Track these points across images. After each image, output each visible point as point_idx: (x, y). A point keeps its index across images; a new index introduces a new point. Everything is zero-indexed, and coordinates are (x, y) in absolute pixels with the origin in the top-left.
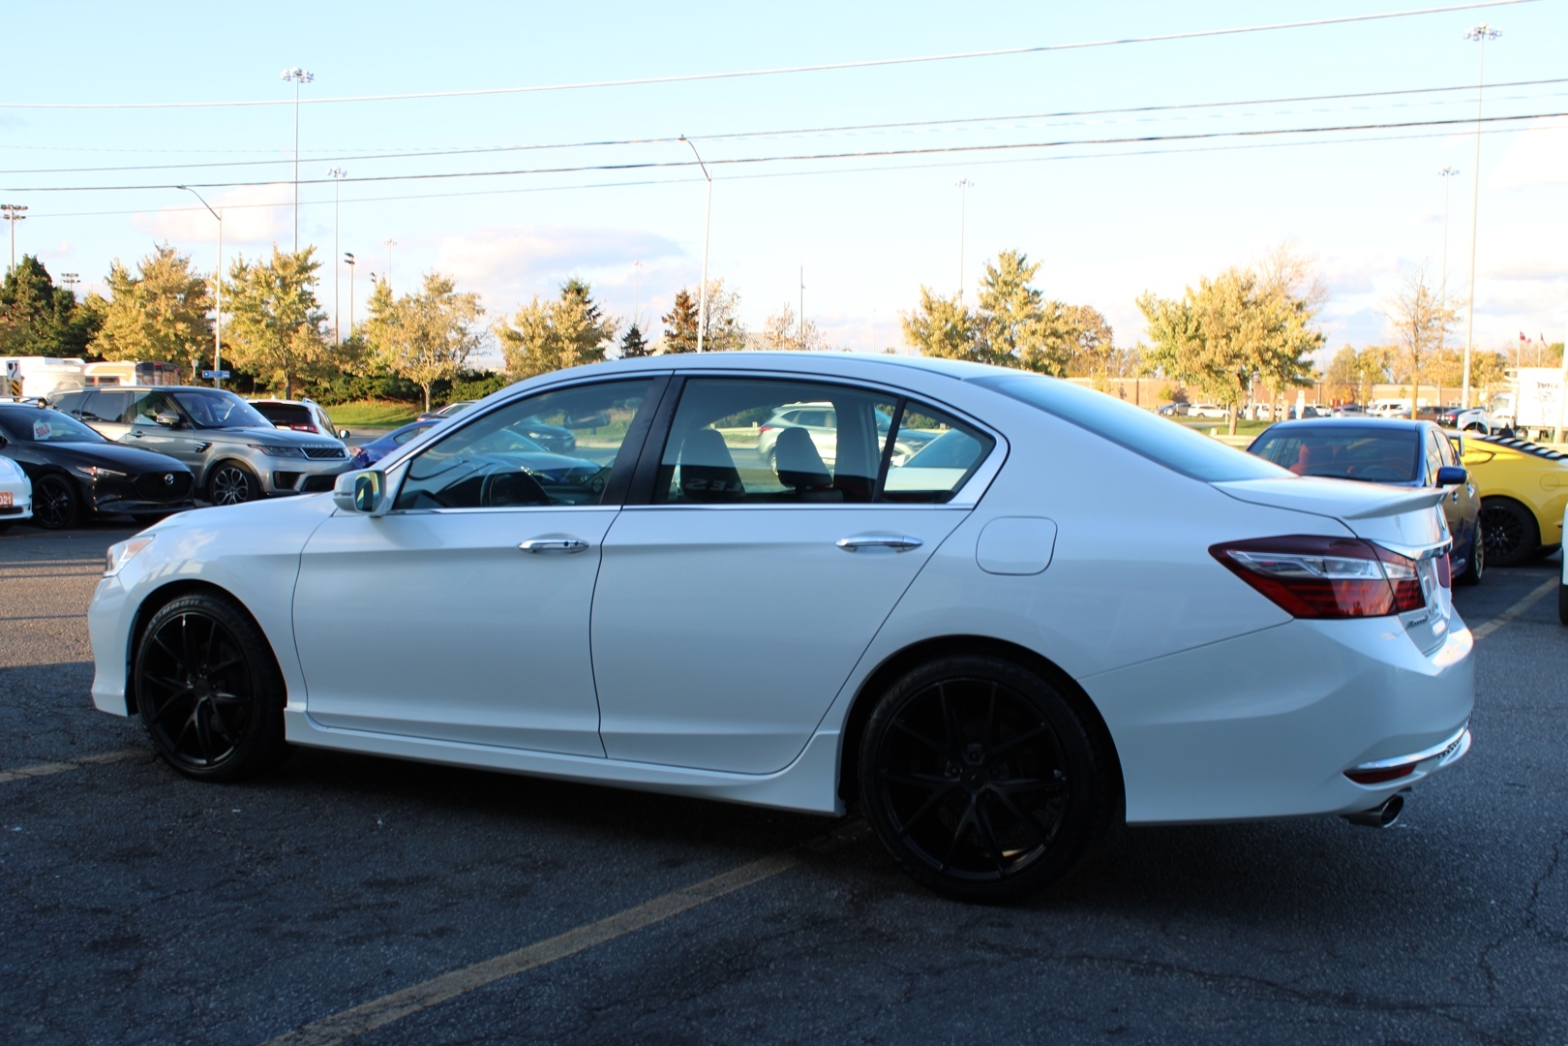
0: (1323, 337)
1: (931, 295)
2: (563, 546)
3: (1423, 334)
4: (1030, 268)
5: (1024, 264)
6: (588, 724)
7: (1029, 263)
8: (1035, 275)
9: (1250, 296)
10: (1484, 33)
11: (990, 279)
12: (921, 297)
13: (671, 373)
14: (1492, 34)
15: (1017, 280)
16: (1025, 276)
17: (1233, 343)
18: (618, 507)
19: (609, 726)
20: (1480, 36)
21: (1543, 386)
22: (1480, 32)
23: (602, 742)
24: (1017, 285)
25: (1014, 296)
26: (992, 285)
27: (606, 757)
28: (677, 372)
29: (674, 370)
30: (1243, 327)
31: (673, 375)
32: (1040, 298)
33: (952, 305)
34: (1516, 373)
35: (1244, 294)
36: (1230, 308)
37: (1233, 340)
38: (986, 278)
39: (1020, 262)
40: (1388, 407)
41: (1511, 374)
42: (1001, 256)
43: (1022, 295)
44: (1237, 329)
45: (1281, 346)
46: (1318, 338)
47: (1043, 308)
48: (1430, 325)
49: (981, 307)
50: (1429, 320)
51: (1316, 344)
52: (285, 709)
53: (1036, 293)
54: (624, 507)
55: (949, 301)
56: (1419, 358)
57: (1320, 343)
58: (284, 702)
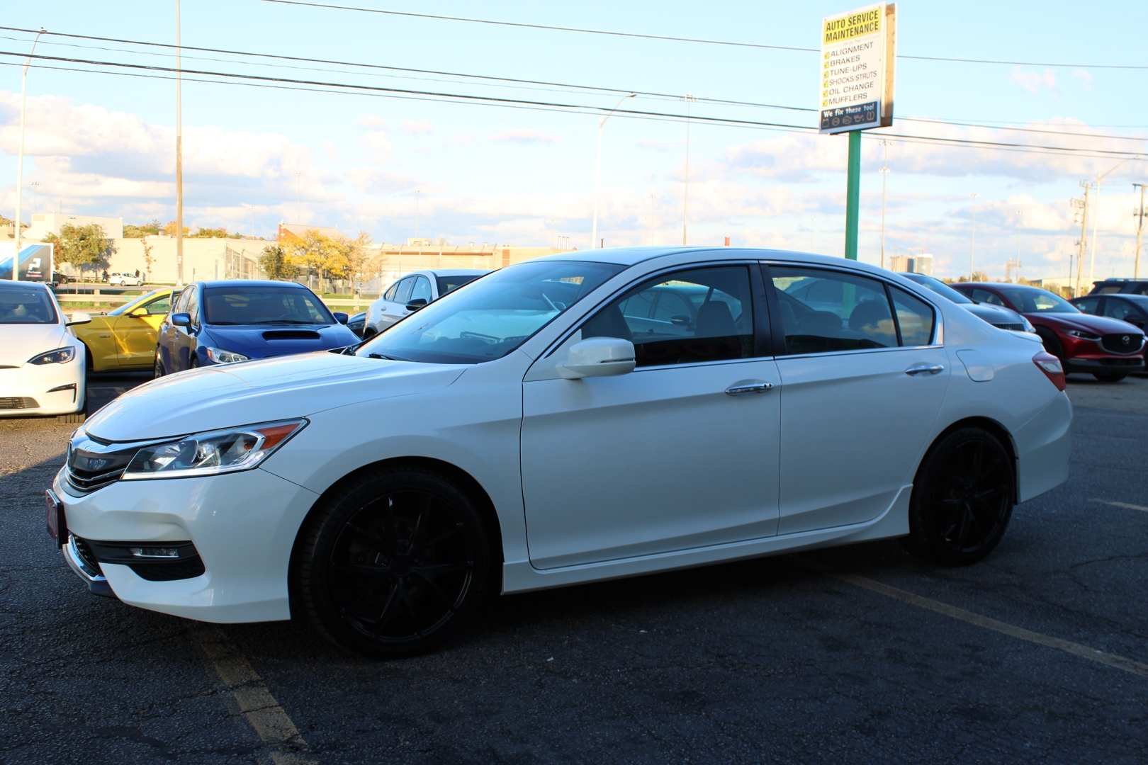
6: (772, 514)
18: (772, 358)
19: (785, 512)
23: (779, 524)
27: (776, 535)
28: (761, 262)
29: (758, 260)
31: (759, 264)
52: (504, 564)
54: (776, 358)
58: (501, 559)
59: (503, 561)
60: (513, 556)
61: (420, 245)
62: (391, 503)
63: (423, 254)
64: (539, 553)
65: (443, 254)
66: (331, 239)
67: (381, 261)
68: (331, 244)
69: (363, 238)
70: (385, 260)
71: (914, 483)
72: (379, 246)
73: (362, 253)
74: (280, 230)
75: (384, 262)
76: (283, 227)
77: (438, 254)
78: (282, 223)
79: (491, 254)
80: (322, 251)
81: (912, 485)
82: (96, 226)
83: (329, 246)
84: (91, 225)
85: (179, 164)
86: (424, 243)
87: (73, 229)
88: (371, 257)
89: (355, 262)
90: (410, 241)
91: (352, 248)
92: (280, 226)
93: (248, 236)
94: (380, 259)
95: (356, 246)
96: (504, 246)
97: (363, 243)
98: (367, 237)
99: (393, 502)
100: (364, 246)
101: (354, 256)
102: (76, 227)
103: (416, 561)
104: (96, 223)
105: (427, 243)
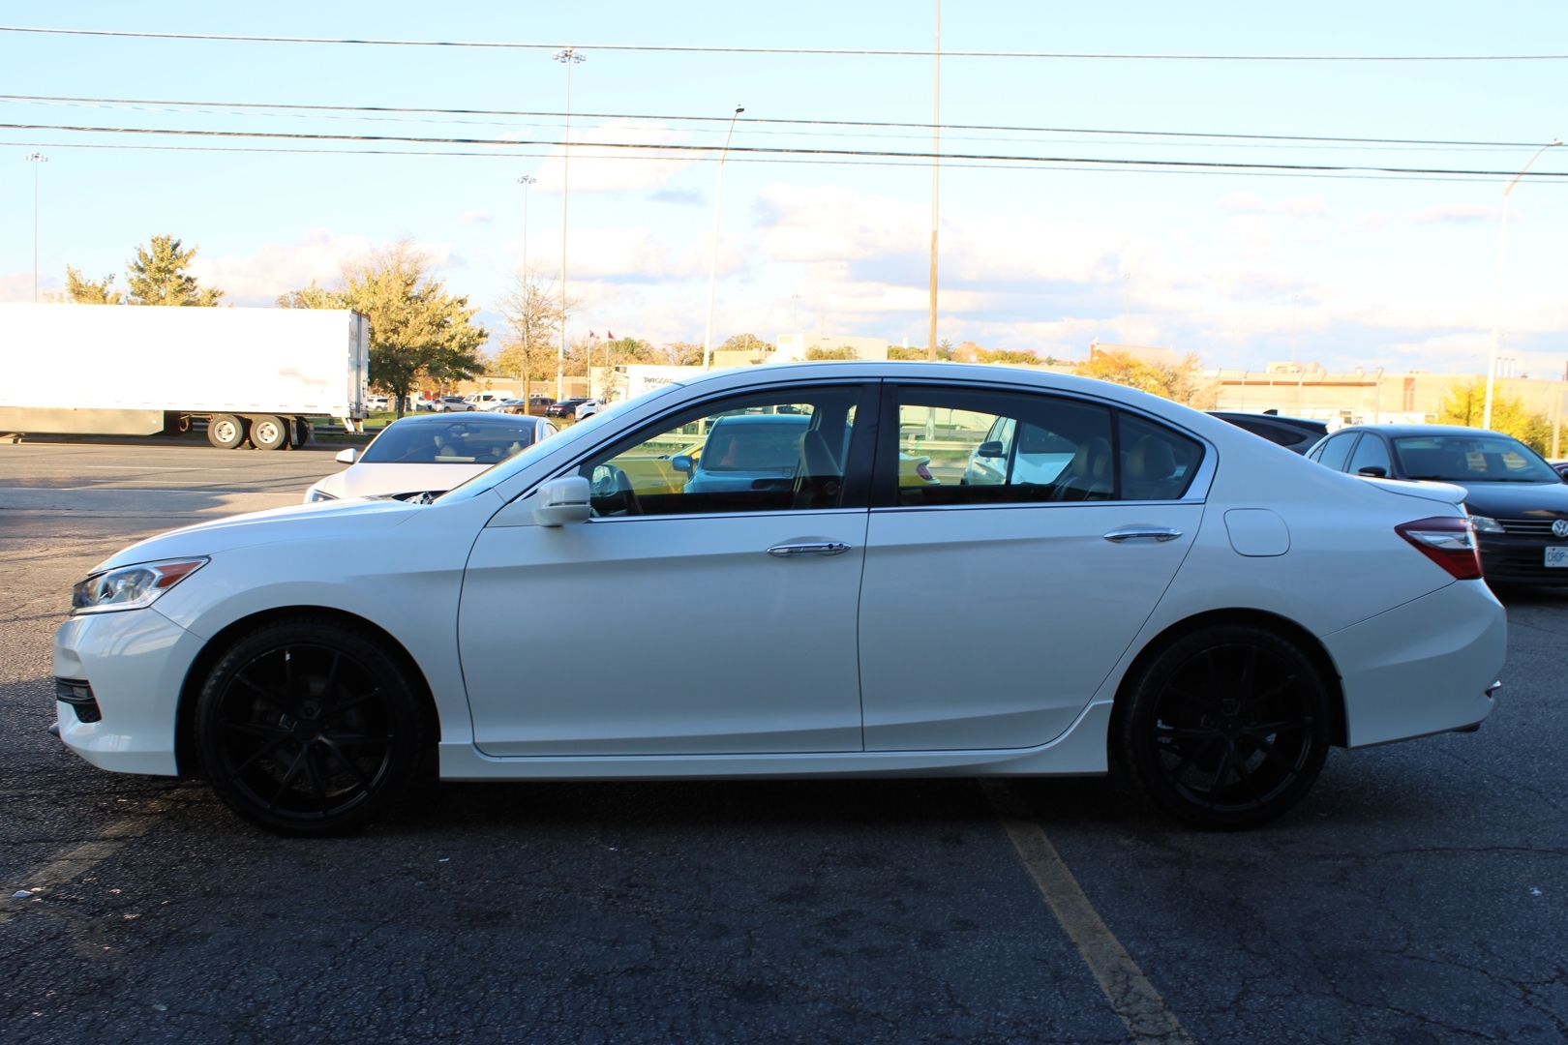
0: (485, 332)
1: (77, 277)
2: (827, 548)
3: (534, 332)
4: (184, 254)
5: (178, 249)
6: (850, 720)
7: (184, 249)
8: (189, 262)
9: (414, 291)
10: (570, 56)
11: (141, 265)
12: (65, 279)
13: (879, 380)
14: (577, 58)
15: (171, 267)
16: (180, 263)
17: (400, 338)
18: (866, 510)
19: (872, 720)
20: (567, 58)
21: (650, 381)
22: (566, 55)
23: (863, 736)
24: (171, 272)
25: (168, 284)
26: (141, 270)
27: (863, 751)
28: (885, 380)
29: (882, 378)
30: (412, 321)
31: (882, 383)
32: (195, 285)
33: (102, 290)
34: (625, 368)
35: (407, 289)
36: (397, 302)
37: (401, 334)
38: (136, 263)
39: (175, 247)
40: (482, 398)
41: (621, 370)
42: (153, 241)
43: (176, 282)
44: (405, 323)
45: (447, 341)
46: (481, 335)
47: (198, 296)
48: (540, 322)
49: (133, 294)
50: (539, 319)
51: (480, 340)
52: (440, 743)
53: (189, 280)
54: (872, 509)
55: (99, 285)
56: (530, 353)
57: (484, 339)
58: (436, 736)
59: (440, 740)
60: (453, 736)
61: (1285, 372)
62: (288, 657)
63: (1275, 384)
64: (485, 735)
65: (1305, 384)
66: (1145, 363)
67: (1216, 394)
68: (1145, 371)
69: (1190, 363)
70: (1221, 392)
71: (1115, 699)
72: (1215, 373)
73: (1189, 383)
74: (1093, 352)
75: (1220, 396)
76: (1096, 349)
77: (1296, 384)
78: (1095, 342)
79: (1374, 384)
80: (1132, 380)
81: (1112, 701)
82: (849, 348)
83: (1142, 373)
84: (842, 347)
85: (934, 267)
86: (1289, 369)
87: (821, 352)
88: (1201, 388)
89: (1179, 396)
90: (1272, 366)
91: (1175, 376)
92: (1093, 346)
93: (1064, 360)
94: (1215, 391)
95: (1181, 373)
96: (1412, 372)
97: (1191, 370)
98: (1196, 361)
99: (291, 657)
100: (1192, 374)
101: (1177, 387)
102: (824, 350)
103: (326, 727)
104: (850, 345)
105: (1295, 369)
